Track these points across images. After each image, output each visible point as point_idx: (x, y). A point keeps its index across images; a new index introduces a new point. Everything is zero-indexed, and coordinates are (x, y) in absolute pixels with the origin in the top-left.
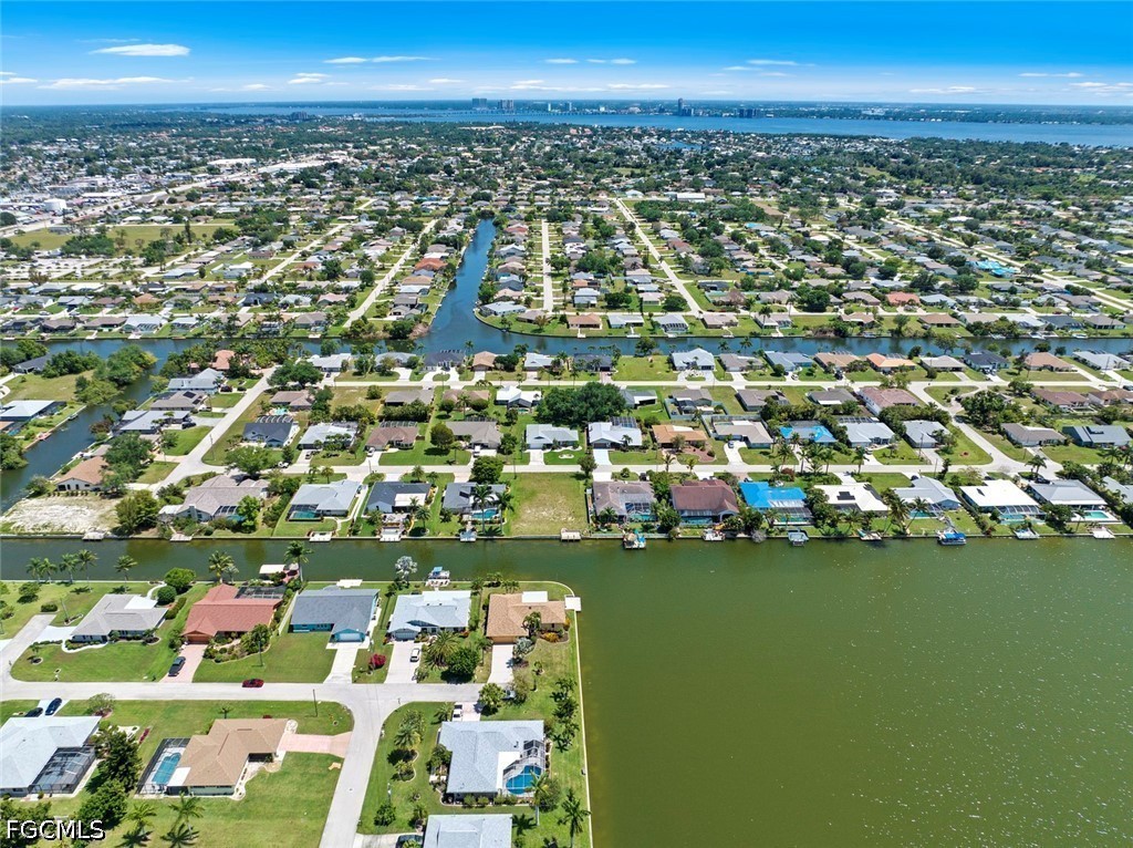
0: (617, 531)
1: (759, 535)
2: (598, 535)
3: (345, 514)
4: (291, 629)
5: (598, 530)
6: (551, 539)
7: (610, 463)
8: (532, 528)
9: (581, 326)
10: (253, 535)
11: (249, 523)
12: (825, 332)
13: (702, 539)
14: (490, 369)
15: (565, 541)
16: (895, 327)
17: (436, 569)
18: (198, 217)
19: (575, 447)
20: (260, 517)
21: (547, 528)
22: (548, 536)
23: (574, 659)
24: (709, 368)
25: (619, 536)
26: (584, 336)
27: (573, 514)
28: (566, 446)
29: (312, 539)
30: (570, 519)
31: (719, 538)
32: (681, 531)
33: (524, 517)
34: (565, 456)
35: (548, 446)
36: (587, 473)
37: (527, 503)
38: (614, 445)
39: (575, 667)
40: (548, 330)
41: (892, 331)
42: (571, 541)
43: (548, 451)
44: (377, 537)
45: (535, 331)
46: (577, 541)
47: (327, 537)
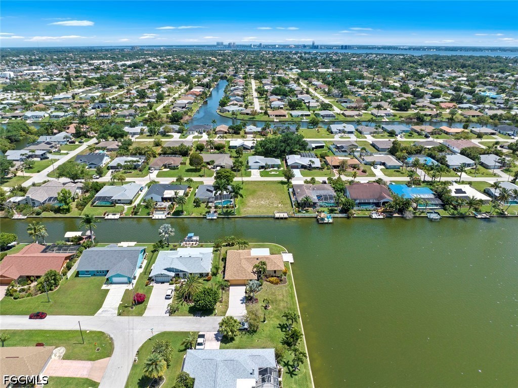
0: (312, 213)
1: (409, 215)
2: (300, 215)
3: (130, 202)
4: (78, 274)
5: (299, 212)
6: (268, 217)
7: (302, 176)
8: (255, 210)
9: (276, 116)
10: (68, 215)
11: (66, 207)
12: (411, 119)
13: (370, 217)
14: (226, 133)
15: (278, 218)
16: (450, 116)
17: (189, 235)
18: (78, 78)
19: (279, 168)
20: (73, 205)
21: (265, 211)
22: (266, 215)
23: (292, 297)
24: (351, 132)
25: (314, 215)
26: (278, 121)
27: (281, 202)
28: (273, 167)
29: (106, 217)
30: (280, 205)
31: (381, 217)
32: (356, 212)
33: (249, 204)
34: (273, 173)
35: (262, 167)
36: (288, 180)
37: (250, 197)
38: (303, 167)
39: (294, 304)
40: (257, 118)
41: (448, 119)
42: (282, 218)
43: (262, 170)
44: (151, 216)
45: (251, 118)
46: (286, 218)
47: (117, 216)
